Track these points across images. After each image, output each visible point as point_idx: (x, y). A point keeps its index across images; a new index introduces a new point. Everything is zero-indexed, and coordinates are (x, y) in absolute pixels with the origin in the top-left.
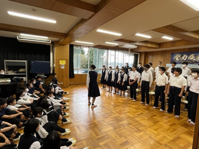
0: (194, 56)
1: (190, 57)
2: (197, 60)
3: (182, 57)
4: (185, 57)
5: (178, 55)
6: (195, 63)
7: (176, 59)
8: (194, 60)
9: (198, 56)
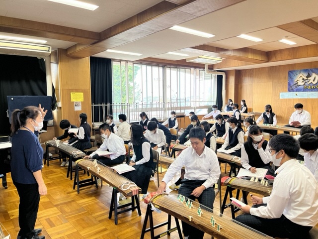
3: (309, 78)
5: (301, 75)
7: (298, 82)
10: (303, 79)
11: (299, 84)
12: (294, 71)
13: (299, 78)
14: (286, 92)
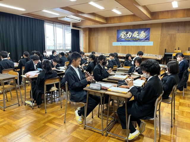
0: (138, 33)
1: (134, 34)
2: (140, 38)
3: (127, 35)
4: (130, 34)
5: (123, 32)
6: (139, 40)
7: (122, 36)
8: (138, 37)
9: (140, 33)
11: (122, 38)
12: (120, 30)
13: (123, 34)
14: (115, 42)
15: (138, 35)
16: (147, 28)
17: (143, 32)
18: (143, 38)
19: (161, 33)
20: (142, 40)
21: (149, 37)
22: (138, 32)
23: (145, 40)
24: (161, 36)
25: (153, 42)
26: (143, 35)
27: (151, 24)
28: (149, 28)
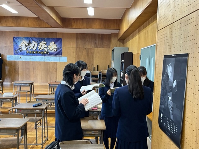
1: (41, 45)
2: (49, 51)
3: (30, 45)
4: (34, 45)
5: (24, 41)
6: (47, 54)
7: (22, 47)
8: (46, 50)
9: (49, 45)
10: (26, 45)
11: (22, 49)
12: (18, 38)
13: (23, 44)
14: (12, 55)
15: (46, 46)
16: (58, 37)
17: (53, 42)
18: (53, 51)
19: (77, 47)
20: (52, 54)
21: (61, 50)
22: (45, 43)
23: (56, 54)
24: (76, 49)
25: (66, 58)
26: (53, 47)
27: (63, 34)
28: (60, 38)
